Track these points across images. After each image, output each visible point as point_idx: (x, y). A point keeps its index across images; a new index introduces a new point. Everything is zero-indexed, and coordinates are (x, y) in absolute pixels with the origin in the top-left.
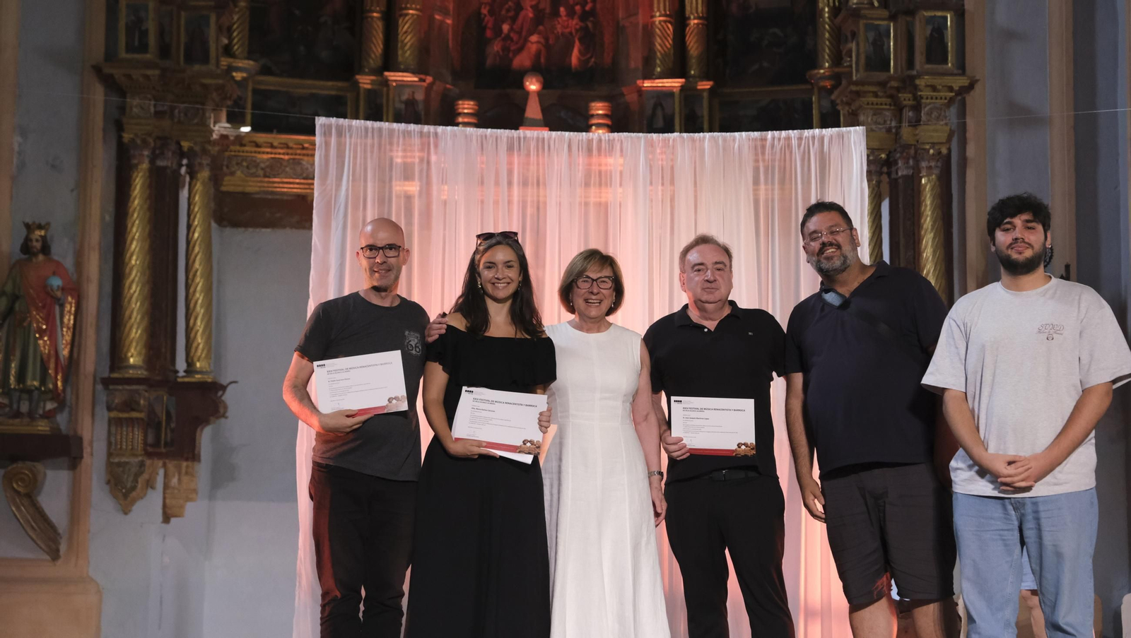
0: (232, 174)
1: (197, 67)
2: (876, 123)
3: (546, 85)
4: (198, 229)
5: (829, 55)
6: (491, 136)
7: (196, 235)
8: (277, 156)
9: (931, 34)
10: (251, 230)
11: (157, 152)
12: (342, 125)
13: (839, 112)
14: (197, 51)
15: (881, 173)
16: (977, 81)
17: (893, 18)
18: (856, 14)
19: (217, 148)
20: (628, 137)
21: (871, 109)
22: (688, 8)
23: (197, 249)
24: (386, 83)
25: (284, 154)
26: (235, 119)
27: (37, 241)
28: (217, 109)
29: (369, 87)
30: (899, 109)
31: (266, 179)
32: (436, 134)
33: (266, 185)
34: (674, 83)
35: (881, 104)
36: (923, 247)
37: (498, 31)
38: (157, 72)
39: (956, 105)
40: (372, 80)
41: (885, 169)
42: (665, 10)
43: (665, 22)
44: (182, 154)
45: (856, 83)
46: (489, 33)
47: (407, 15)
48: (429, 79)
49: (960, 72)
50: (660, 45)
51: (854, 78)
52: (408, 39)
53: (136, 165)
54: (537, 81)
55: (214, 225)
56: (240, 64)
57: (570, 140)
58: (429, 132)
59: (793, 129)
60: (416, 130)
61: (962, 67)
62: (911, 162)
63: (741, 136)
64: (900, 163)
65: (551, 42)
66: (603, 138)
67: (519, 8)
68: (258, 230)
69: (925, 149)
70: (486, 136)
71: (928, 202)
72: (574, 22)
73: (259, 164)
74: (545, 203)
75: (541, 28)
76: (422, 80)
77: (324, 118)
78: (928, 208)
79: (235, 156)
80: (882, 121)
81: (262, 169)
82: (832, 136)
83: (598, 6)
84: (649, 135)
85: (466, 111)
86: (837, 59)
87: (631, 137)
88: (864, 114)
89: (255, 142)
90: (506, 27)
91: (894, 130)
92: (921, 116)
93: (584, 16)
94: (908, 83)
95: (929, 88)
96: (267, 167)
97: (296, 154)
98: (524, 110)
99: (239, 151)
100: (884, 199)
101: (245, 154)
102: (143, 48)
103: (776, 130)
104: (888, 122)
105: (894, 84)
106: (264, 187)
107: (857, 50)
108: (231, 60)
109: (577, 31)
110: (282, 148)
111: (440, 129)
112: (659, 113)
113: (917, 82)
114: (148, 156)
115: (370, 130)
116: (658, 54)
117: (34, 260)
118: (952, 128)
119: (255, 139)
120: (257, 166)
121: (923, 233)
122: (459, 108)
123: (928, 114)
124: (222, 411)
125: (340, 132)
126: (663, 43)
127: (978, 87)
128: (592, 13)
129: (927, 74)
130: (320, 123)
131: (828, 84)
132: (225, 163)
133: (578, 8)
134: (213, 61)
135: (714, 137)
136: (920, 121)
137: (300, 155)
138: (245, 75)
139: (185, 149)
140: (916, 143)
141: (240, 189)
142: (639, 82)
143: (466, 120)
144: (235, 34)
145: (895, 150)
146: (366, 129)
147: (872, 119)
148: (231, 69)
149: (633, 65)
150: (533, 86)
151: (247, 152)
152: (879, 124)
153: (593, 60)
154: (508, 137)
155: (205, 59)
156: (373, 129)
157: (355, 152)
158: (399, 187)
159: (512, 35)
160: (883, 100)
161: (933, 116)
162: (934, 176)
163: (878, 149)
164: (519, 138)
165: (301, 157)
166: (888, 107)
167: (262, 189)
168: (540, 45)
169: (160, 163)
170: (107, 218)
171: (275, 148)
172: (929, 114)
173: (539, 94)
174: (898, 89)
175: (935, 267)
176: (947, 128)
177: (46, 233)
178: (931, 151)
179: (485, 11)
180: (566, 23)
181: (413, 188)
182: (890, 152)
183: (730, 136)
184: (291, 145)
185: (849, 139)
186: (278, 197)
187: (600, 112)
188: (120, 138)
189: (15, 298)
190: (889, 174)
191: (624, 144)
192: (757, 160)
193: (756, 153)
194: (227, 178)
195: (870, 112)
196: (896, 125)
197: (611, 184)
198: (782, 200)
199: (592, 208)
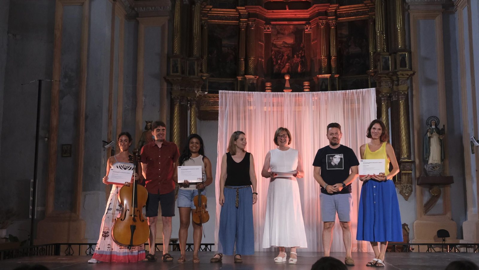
0: (203, 105)
1: (192, 76)
2: (386, 85)
3: (291, 78)
4: (193, 121)
5: (373, 66)
6: (268, 94)
7: (192, 123)
8: (215, 100)
9: (401, 59)
10: (209, 121)
11: (181, 100)
13: (376, 83)
14: (192, 72)
15: (388, 100)
16: (416, 72)
17: (390, 55)
18: (379, 54)
19: (198, 99)
22: (331, 54)
23: (193, 127)
24: (245, 78)
25: (217, 99)
26: (203, 90)
27: (149, 126)
28: (198, 87)
29: (241, 80)
30: (393, 81)
31: (212, 107)
32: (252, 94)
34: (328, 76)
35: (387, 80)
36: (401, 121)
37: (277, 63)
38: (181, 78)
39: (410, 79)
40: (241, 78)
41: (389, 99)
42: (325, 55)
43: (325, 58)
44: (188, 101)
45: (380, 74)
46: (274, 63)
47: (251, 59)
48: (258, 77)
49: (410, 70)
50: (323, 65)
51: (379, 73)
52: (251, 65)
53: (176, 104)
54: (288, 76)
55: (198, 120)
56: (205, 75)
58: (250, 93)
59: (355, 89)
60: (247, 93)
61: (411, 68)
62: (396, 96)
63: (339, 92)
64: (393, 97)
65: (292, 65)
67: (283, 56)
69: (400, 92)
72: (299, 59)
74: (283, 111)
75: (289, 61)
76: (255, 77)
77: (221, 90)
78: (402, 109)
79: (203, 100)
81: (211, 104)
82: (365, 91)
83: (306, 54)
85: (268, 86)
86: (375, 67)
90: (279, 61)
91: (391, 87)
93: (301, 57)
94: (395, 73)
95: (401, 75)
96: (213, 103)
98: (285, 85)
99: (205, 99)
100: (389, 107)
102: (177, 72)
103: (349, 90)
104: (390, 85)
105: (391, 74)
107: (380, 65)
108: (202, 74)
109: (299, 61)
112: (324, 84)
113: (398, 73)
114: (179, 101)
115: (234, 93)
116: (323, 67)
117: (148, 131)
118: (409, 86)
119: (209, 96)
121: (401, 116)
122: (266, 85)
123: (401, 82)
125: (225, 94)
126: (324, 64)
127: (416, 74)
128: (304, 56)
129: (400, 71)
130: (220, 92)
131: (373, 74)
132: (201, 103)
133: (300, 55)
134: (196, 74)
135: (331, 92)
136: (399, 84)
138: (205, 78)
139: (189, 99)
140: (398, 91)
141: (205, 110)
142: (318, 76)
143: (268, 88)
144: (203, 66)
146: (233, 93)
148: (202, 76)
149: (316, 71)
150: (287, 78)
151: (207, 99)
152: (387, 86)
153: (304, 70)
155: (194, 74)
156: (235, 93)
157: (230, 98)
159: (281, 63)
160: (388, 79)
161: (403, 83)
162: (403, 100)
163: (387, 93)
167: (211, 110)
168: (289, 66)
169: (182, 103)
170: (168, 119)
171: (215, 98)
173: (289, 80)
174: (392, 75)
175: (404, 126)
176: (407, 86)
177: (151, 124)
178: (402, 93)
179: (273, 57)
180: (296, 59)
182: (390, 94)
183: (336, 92)
187: (307, 85)
188: (171, 96)
189: (143, 142)
190: (390, 100)
191: (306, 95)
192: (344, 98)
193: (344, 96)
194: (202, 107)
195: (384, 82)
196: (392, 86)
197: (302, 106)
198: (351, 109)
199: (297, 112)
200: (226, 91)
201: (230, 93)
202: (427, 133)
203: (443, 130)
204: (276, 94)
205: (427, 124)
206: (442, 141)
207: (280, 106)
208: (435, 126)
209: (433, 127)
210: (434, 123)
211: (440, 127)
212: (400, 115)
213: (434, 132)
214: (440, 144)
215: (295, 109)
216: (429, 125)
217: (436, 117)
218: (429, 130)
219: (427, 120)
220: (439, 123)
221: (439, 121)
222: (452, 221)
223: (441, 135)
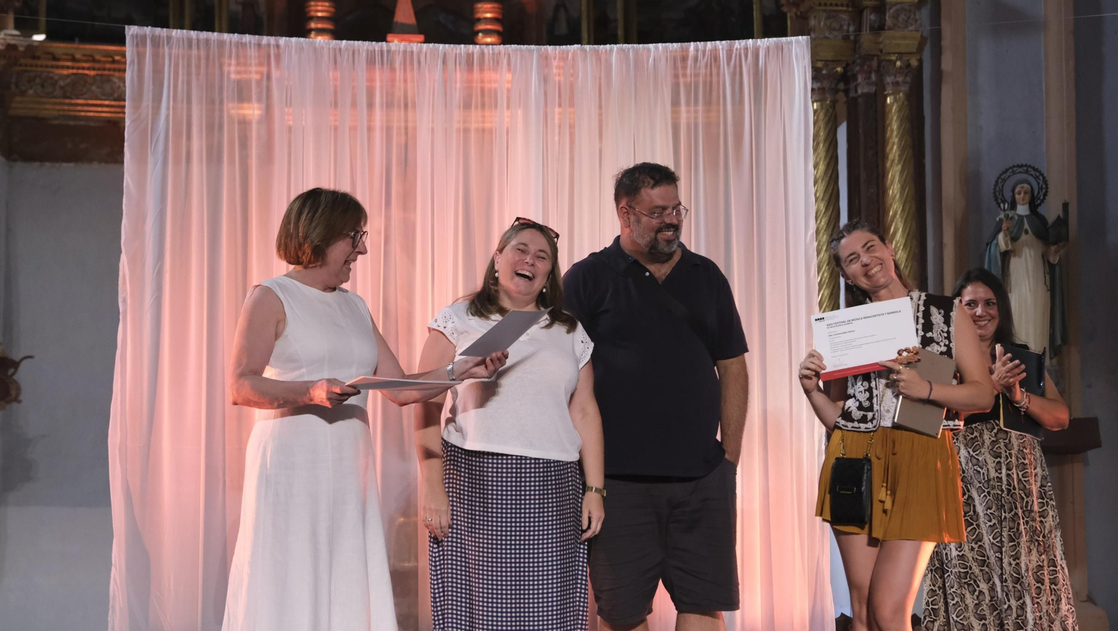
0: (23, 93)
2: (831, 29)
6: (347, 49)
8: (80, 71)
10: (48, 164)
12: (160, 36)
13: (785, 15)
15: (836, 91)
19: (3, 62)
20: (517, 50)
21: (824, 11)
25: (88, 69)
26: (27, 27)
30: (858, 12)
31: (67, 101)
32: (278, 46)
33: (66, 108)
35: (837, 5)
36: (889, 182)
39: (929, 6)
41: (841, 86)
57: (445, 54)
58: (269, 45)
59: (721, 40)
60: (253, 42)
62: (873, 77)
63: (657, 48)
64: (860, 78)
66: (486, 51)
68: (57, 165)
69: (890, 61)
70: (340, 49)
71: (895, 126)
73: (57, 81)
74: (415, 129)
77: (136, 27)
78: (895, 133)
79: (26, 71)
80: (837, 27)
81: (62, 88)
82: (768, 47)
84: (543, 47)
85: (320, 14)
87: (521, 51)
88: (815, 17)
89: (52, 54)
91: (852, 38)
92: (886, 20)
96: (68, 85)
97: (104, 69)
98: (391, 12)
99: (31, 66)
100: (841, 124)
101: (39, 69)
103: (700, 41)
104: (845, 28)
106: (64, 110)
110: (85, 61)
111: (283, 40)
112: (562, 15)
115: (194, 42)
118: (924, 35)
119: (51, 50)
120: (54, 84)
121: (888, 164)
122: (309, 12)
123: (893, 17)
124: (13, 393)
125: (156, 42)
130: (131, 33)
132: (14, 80)
135: (622, 50)
136: (884, 25)
137: (109, 70)
140: (879, 54)
141: (32, 113)
143: (320, 26)
145: (854, 62)
146: (190, 41)
147: (825, 24)
151: (42, 66)
152: (834, 29)
154: (367, 51)
156: (198, 40)
157: (177, 65)
158: (233, 110)
161: (900, 19)
162: (901, 95)
163: (833, 61)
164: (382, 52)
165: (111, 73)
166: (845, 8)
167: (61, 113)
171: (79, 61)
172: (896, 17)
175: (904, 206)
176: (918, 35)
181: (253, 111)
182: (847, 65)
183: (644, 49)
184: (98, 57)
185: (790, 51)
186: (82, 123)
187: (489, 15)
190: (846, 92)
191: (513, 60)
192: (676, 76)
193: (675, 67)
194: (18, 99)
195: (824, 15)
196: (855, 31)
197: (496, 106)
198: (708, 125)
199: (473, 136)
200: (158, 30)
201: (178, 40)
202: (995, 236)
203: (1062, 222)
204: (385, 49)
205: (998, 198)
206: (1057, 269)
207: (399, 107)
208: (1030, 206)
209: (1023, 210)
210: (1025, 193)
211: (1051, 210)
212: (884, 157)
213: (1027, 232)
214: (1048, 283)
215: (465, 122)
216: (1004, 201)
217: (1036, 170)
218: (1004, 226)
219: (997, 182)
220: (1045, 195)
221: (1047, 185)
222: (1088, 604)
223: (1054, 244)
